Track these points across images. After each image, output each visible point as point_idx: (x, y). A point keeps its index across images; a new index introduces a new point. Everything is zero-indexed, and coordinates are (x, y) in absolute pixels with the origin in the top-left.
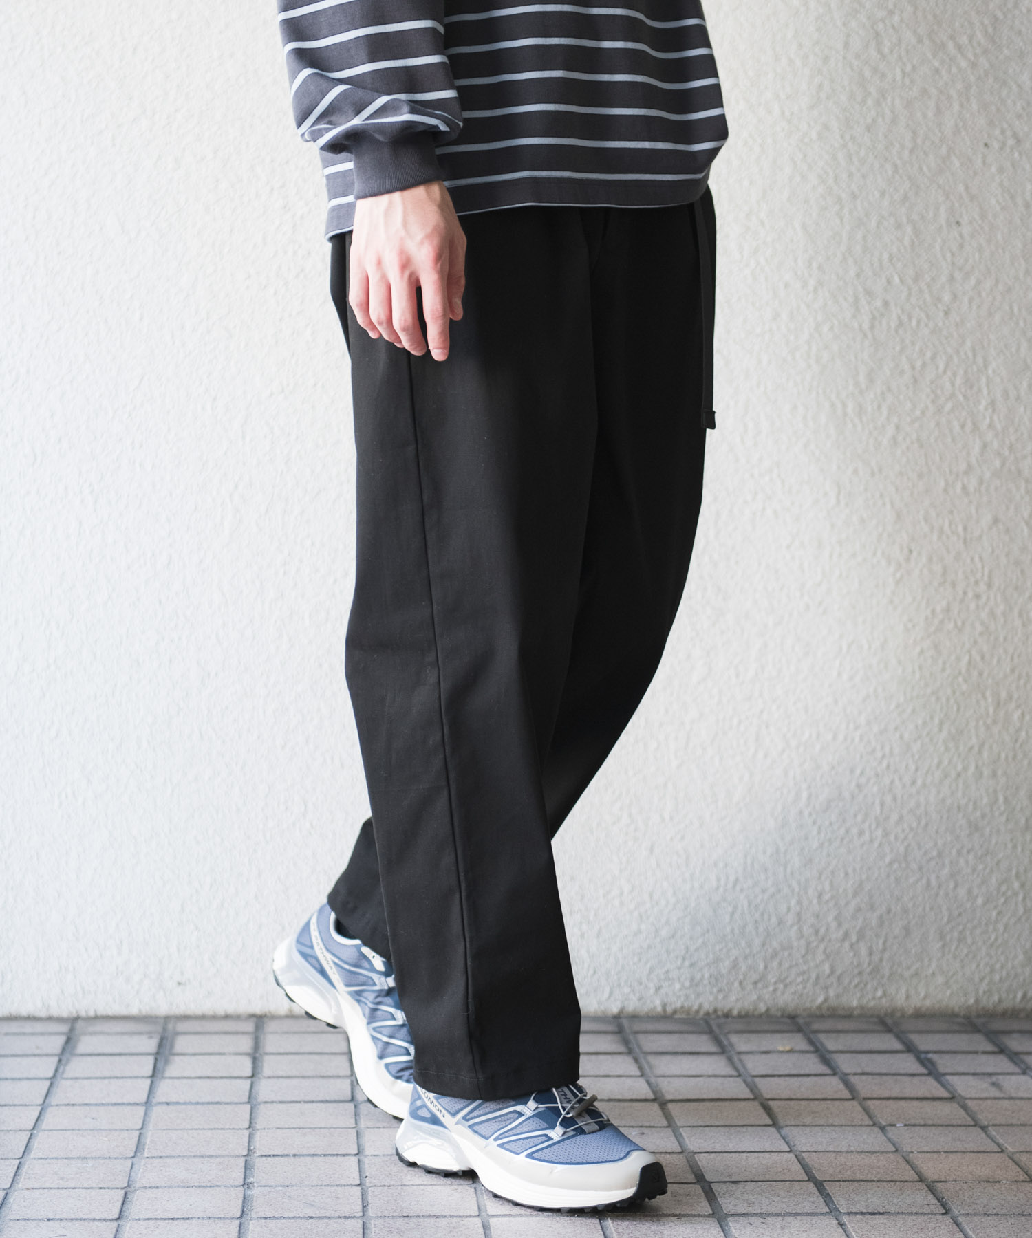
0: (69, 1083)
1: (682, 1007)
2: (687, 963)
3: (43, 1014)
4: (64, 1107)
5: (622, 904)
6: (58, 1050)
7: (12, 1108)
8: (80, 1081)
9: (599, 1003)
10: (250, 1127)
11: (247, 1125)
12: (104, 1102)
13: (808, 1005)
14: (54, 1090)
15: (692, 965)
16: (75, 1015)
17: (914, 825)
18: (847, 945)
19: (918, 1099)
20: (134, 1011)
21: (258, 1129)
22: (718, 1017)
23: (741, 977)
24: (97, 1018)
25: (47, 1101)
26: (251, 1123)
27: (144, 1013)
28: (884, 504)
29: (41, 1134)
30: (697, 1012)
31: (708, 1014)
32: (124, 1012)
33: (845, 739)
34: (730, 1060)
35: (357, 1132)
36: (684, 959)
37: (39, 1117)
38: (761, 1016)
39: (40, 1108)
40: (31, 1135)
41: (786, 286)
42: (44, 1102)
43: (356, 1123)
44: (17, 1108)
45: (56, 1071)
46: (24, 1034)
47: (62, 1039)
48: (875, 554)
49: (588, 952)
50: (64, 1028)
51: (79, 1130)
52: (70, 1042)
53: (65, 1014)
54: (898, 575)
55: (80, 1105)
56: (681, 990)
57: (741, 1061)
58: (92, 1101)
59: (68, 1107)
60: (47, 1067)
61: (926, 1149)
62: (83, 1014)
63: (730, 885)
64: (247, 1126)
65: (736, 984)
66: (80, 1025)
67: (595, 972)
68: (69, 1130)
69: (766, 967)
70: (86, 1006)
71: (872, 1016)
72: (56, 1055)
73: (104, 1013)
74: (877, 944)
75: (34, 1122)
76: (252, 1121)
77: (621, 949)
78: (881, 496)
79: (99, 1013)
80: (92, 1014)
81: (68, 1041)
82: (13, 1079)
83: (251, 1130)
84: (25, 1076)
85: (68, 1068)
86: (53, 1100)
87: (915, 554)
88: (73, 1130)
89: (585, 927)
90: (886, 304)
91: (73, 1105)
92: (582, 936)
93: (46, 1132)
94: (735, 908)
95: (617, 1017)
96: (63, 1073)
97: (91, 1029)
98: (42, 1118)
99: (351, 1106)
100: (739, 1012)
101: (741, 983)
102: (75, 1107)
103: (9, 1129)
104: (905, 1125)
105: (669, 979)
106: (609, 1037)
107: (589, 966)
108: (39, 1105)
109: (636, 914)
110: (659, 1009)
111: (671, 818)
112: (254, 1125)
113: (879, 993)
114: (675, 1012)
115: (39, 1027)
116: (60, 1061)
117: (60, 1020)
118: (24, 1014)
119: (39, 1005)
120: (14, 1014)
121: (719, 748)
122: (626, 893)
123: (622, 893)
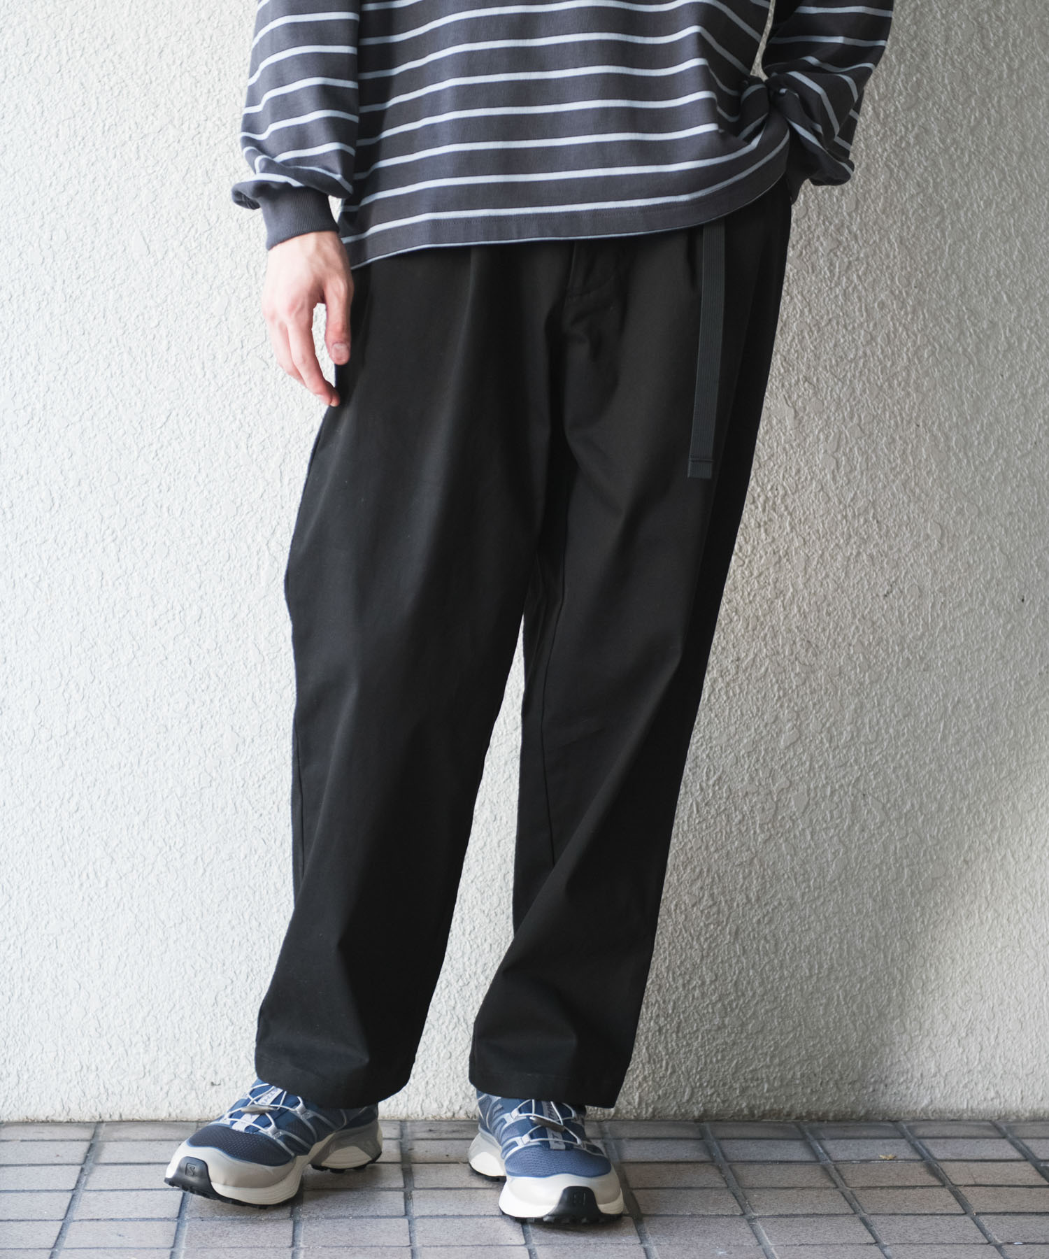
0: (92, 1195)
1: (772, 1110)
2: (777, 1061)
3: (63, 1118)
4: (87, 1223)
5: (703, 995)
6: (80, 1159)
7: (30, 1223)
8: (104, 1193)
9: (679, 1107)
10: (293, 1245)
11: (289, 1242)
12: (131, 1217)
13: (912, 1107)
14: (76, 1203)
15: (782, 1063)
16: (98, 1119)
17: (1029, 906)
18: (954, 1039)
19: (1037, 1214)
20: (163, 1115)
21: (302, 1248)
22: (811, 1120)
23: (837, 1076)
24: (121, 1122)
25: (68, 1216)
26: (294, 1240)
27: (174, 1117)
28: (993, 547)
29: (63, 1253)
30: (789, 1114)
31: (799, 1118)
32: (152, 1116)
33: (952, 810)
34: (825, 1170)
35: (412, 1250)
36: (773, 1057)
37: (60, 1233)
39: (61, 1223)
40: (52, 1253)
41: (882, 305)
42: (66, 1216)
43: (411, 1242)
44: (36, 1223)
45: (78, 1182)
46: (43, 1140)
47: (86, 1145)
48: (982, 604)
49: (666, 1048)
50: (87, 1134)
51: (104, 1248)
52: (93, 1148)
53: (87, 1119)
54: (1009, 626)
55: (105, 1220)
56: (768, 1091)
57: (837, 1170)
58: (119, 1216)
59: (92, 1223)
60: (68, 1177)
62: (107, 1118)
63: (824, 972)
64: (290, 1245)
65: (832, 1084)
66: (103, 1129)
67: (674, 1072)
68: (93, 1248)
69: (864, 1066)
70: (111, 1109)
71: (983, 1120)
72: (78, 1165)
73: (131, 1118)
74: (989, 1039)
75: (55, 1239)
76: (296, 1239)
77: (703, 1046)
78: (989, 538)
79: (124, 1118)
80: (116, 1118)
81: (91, 1147)
82: (31, 1191)
83: (294, 1249)
84: (44, 1188)
85: (91, 1179)
86: (76, 1215)
88: (98, 1248)
90: (993, 324)
91: (98, 1220)
92: (660, 1030)
93: (69, 1251)
94: (830, 999)
95: (698, 1120)
96: (86, 1183)
97: (116, 1135)
98: (63, 1234)
99: (405, 1221)
100: (835, 1116)
101: (836, 1083)
102: (100, 1223)
103: (28, 1247)
105: (757, 1080)
106: (691, 1144)
107: (667, 1064)
108: (61, 1220)
109: (719, 1005)
111: (758, 899)
112: (298, 1243)
113: (992, 1094)
114: (764, 1116)
115: (58, 1133)
116: (82, 1170)
117: (81, 1124)
118: (42, 1118)
119: (59, 1108)
120: (31, 1117)
121: (811, 820)
122: (708, 983)
123: (703, 983)
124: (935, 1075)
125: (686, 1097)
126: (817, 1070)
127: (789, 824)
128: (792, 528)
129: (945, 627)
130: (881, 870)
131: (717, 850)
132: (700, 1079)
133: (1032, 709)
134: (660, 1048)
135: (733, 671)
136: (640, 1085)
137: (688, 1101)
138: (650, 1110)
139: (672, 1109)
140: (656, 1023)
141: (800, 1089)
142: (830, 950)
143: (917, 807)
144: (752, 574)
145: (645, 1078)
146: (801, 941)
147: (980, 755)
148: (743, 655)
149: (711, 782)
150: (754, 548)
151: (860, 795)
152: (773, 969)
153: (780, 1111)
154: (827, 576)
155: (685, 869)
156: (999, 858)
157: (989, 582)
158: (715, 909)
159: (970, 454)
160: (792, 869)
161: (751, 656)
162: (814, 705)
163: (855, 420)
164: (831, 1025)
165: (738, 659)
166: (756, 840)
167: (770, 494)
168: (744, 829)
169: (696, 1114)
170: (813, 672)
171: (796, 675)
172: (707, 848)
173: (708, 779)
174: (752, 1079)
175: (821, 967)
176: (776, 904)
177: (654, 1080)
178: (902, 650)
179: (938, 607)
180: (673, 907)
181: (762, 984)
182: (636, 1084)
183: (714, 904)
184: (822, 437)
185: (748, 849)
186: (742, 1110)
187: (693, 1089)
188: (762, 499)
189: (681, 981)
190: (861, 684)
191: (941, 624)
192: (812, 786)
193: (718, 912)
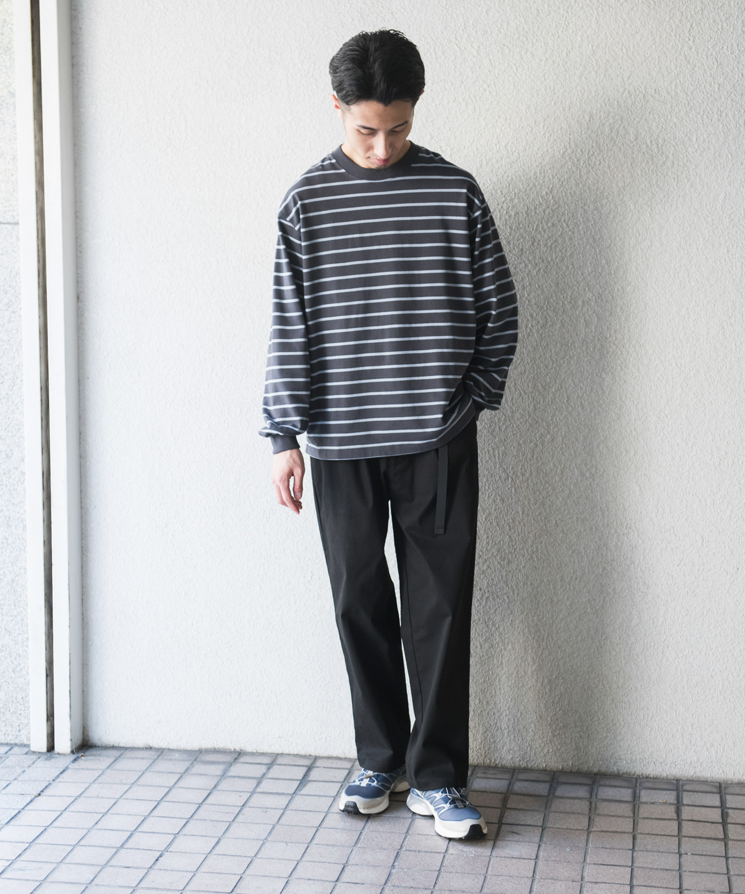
1: (626, 772)
3: (343, 756)
9: (588, 768)
13: (686, 775)
15: (631, 754)
17: (739, 696)
18: (705, 748)
22: (643, 778)
23: (655, 760)
28: (725, 547)
30: (634, 774)
31: (638, 776)
33: (705, 654)
38: (663, 779)
41: (678, 445)
47: (346, 772)
48: (720, 570)
49: (583, 744)
54: (732, 580)
56: (625, 764)
61: (693, 870)
63: (650, 718)
65: (652, 763)
67: (586, 753)
69: (666, 756)
71: (717, 782)
74: (720, 749)
77: (598, 744)
78: (724, 542)
87: (740, 570)
89: (581, 733)
90: (726, 453)
92: (581, 737)
94: (652, 729)
95: (596, 774)
101: (654, 763)
104: (692, 854)
109: (605, 728)
110: (616, 772)
113: (721, 771)
114: (623, 774)
118: (335, 756)
119: (341, 752)
120: (331, 755)
121: (645, 656)
122: (601, 719)
123: (599, 719)
124: (697, 762)
125: (591, 764)
126: (646, 757)
127: (636, 657)
128: (638, 536)
129: (704, 579)
130: (674, 678)
131: (605, 666)
132: (597, 757)
133: (742, 614)
134: (581, 744)
135: (613, 594)
136: (572, 758)
137: (592, 766)
138: (576, 768)
139: (585, 768)
140: (579, 734)
141: (639, 764)
142: (652, 709)
143: (690, 653)
144: (621, 554)
145: (574, 756)
146: (640, 704)
147: (718, 632)
148: (617, 587)
149: (603, 638)
150: (622, 543)
151: (666, 647)
152: (628, 715)
153: (630, 773)
154: (653, 556)
155: (592, 673)
156: (726, 675)
157: (723, 561)
158: (604, 690)
159: (716, 508)
160: (637, 675)
161: (620, 588)
162: (647, 609)
163: (666, 492)
164: (652, 739)
165: (615, 589)
166: (621, 663)
167: (629, 522)
168: (616, 658)
169: (595, 771)
170: (647, 595)
171: (639, 596)
172: (601, 665)
173: (602, 637)
174: (619, 759)
175: (648, 716)
176: (630, 688)
177: (578, 757)
178: (685, 588)
179: (701, 571)
180: (586, 688)
181: (623, 721)
182: (571, 758)
183: (604, 688)
184: (651, 499)
185: (618, 666)
186: (614, 771)
187: (594, 761)
188: (626, 523)
189: (589, 718)
190: (667, 601)
191: (702, 578)
192: (646, 642)
193: (605, 691)
